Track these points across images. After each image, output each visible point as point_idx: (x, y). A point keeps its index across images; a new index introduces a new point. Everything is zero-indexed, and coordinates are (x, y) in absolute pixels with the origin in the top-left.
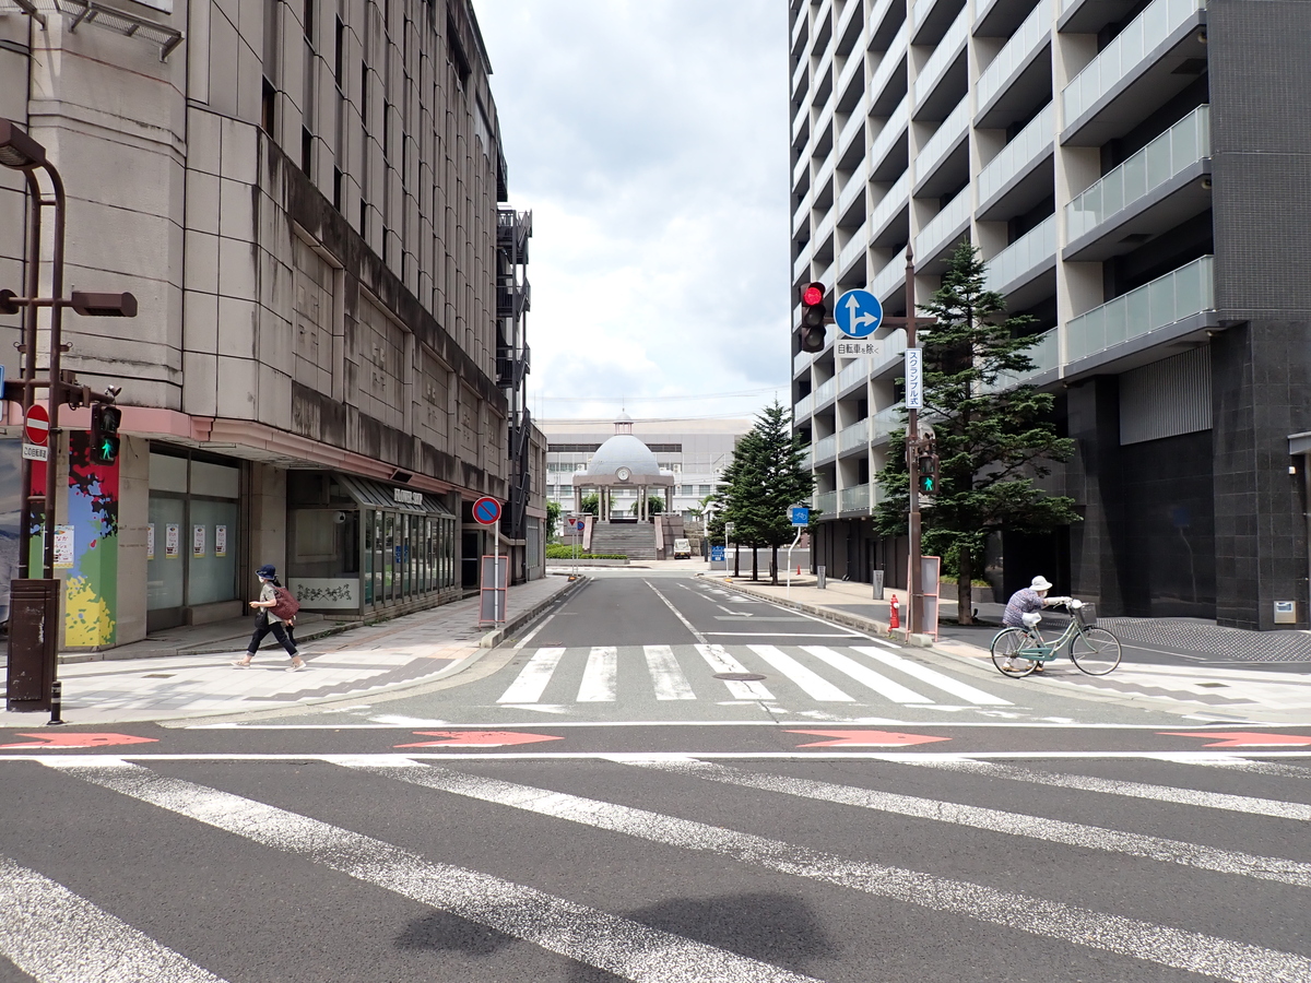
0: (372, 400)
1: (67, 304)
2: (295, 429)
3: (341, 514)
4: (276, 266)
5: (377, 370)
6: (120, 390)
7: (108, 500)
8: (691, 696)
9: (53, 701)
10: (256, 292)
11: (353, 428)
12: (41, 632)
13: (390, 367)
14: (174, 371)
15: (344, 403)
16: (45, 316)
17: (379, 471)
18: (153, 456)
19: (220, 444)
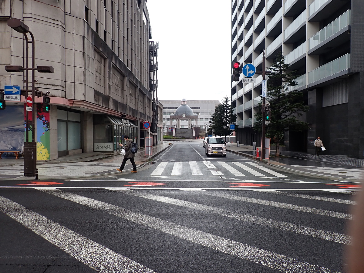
0: (115, 95)
1: (36, 69)
2: (95, 103)
3: (107, 126)
4: (89, 58)
5: (117, 87)
6: (50, 92)
7: (47, 122)
8: (201, 174)
9: (36, 174)
10: (84, 65)
11: (110, 103)
12: (32, 156)
13: (120, 86)
14: (63, 87)
15: (108, 96)
16: (30, 72)
17: (118, 114)
18: (58, 110)
19: (76, 106)
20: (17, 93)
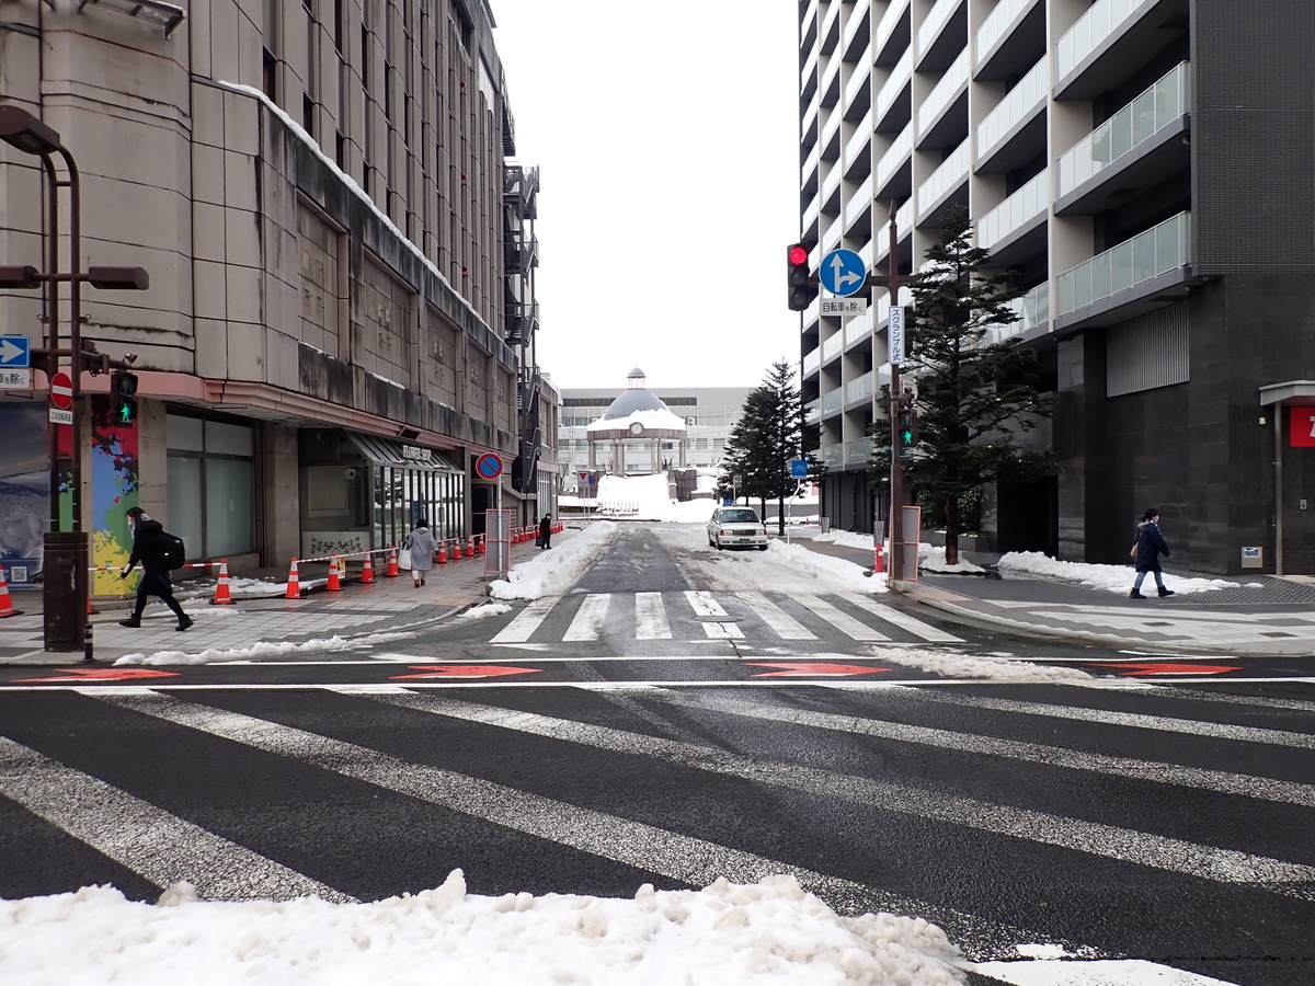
0: (379, 360)
1: (85, 279)
2: (304, 390)
3: (351, 470)
4: (280, 234)
5: (384, 332)
6: (136, 356)
7: (129, 459)
8: (669, 636)
9: (86, 641)
10: (261, 259)
11: (359, 389)
12: (73, 580)
13: (395, 328)
14: (187, 336)
15: (351, 364)
16: (65, 288)
17: (387, 428)
18: (170, 417)
19: (232, 403)
20: (17, 362)
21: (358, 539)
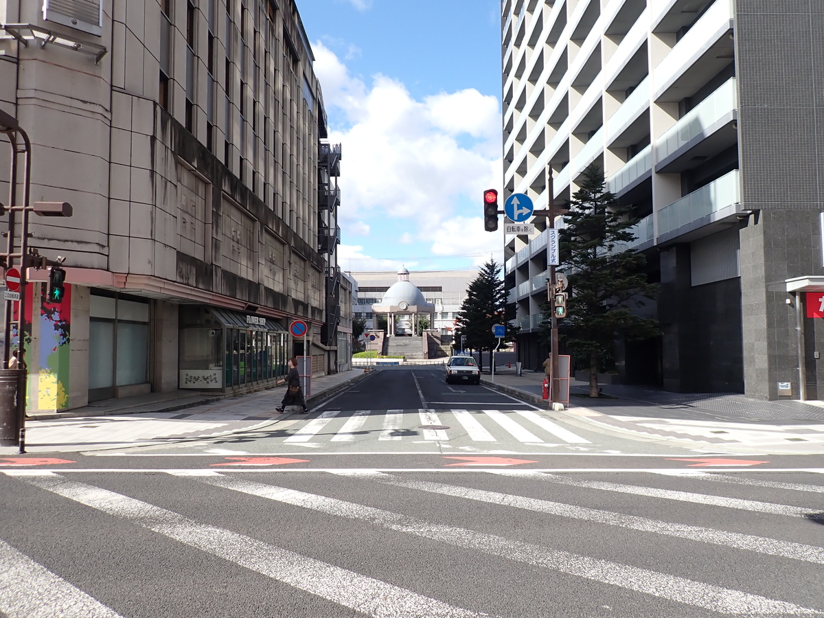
0: (231, 261)
1: (32, 210)
2: (179, 280)
3: (211, 331)
4: (166, 183)
5: (235, 244)
6: (66, 259)
7: (64, 323)
9: (20, 440)
10: (153, 199)
11: (217, 279)
12: (15, 400)
13: (244, 242)
14: (103, 246)
15: (212, 264)
17: (237, 304)
18: (93, 297)
19: (134, 287)
21: (215, 374)
